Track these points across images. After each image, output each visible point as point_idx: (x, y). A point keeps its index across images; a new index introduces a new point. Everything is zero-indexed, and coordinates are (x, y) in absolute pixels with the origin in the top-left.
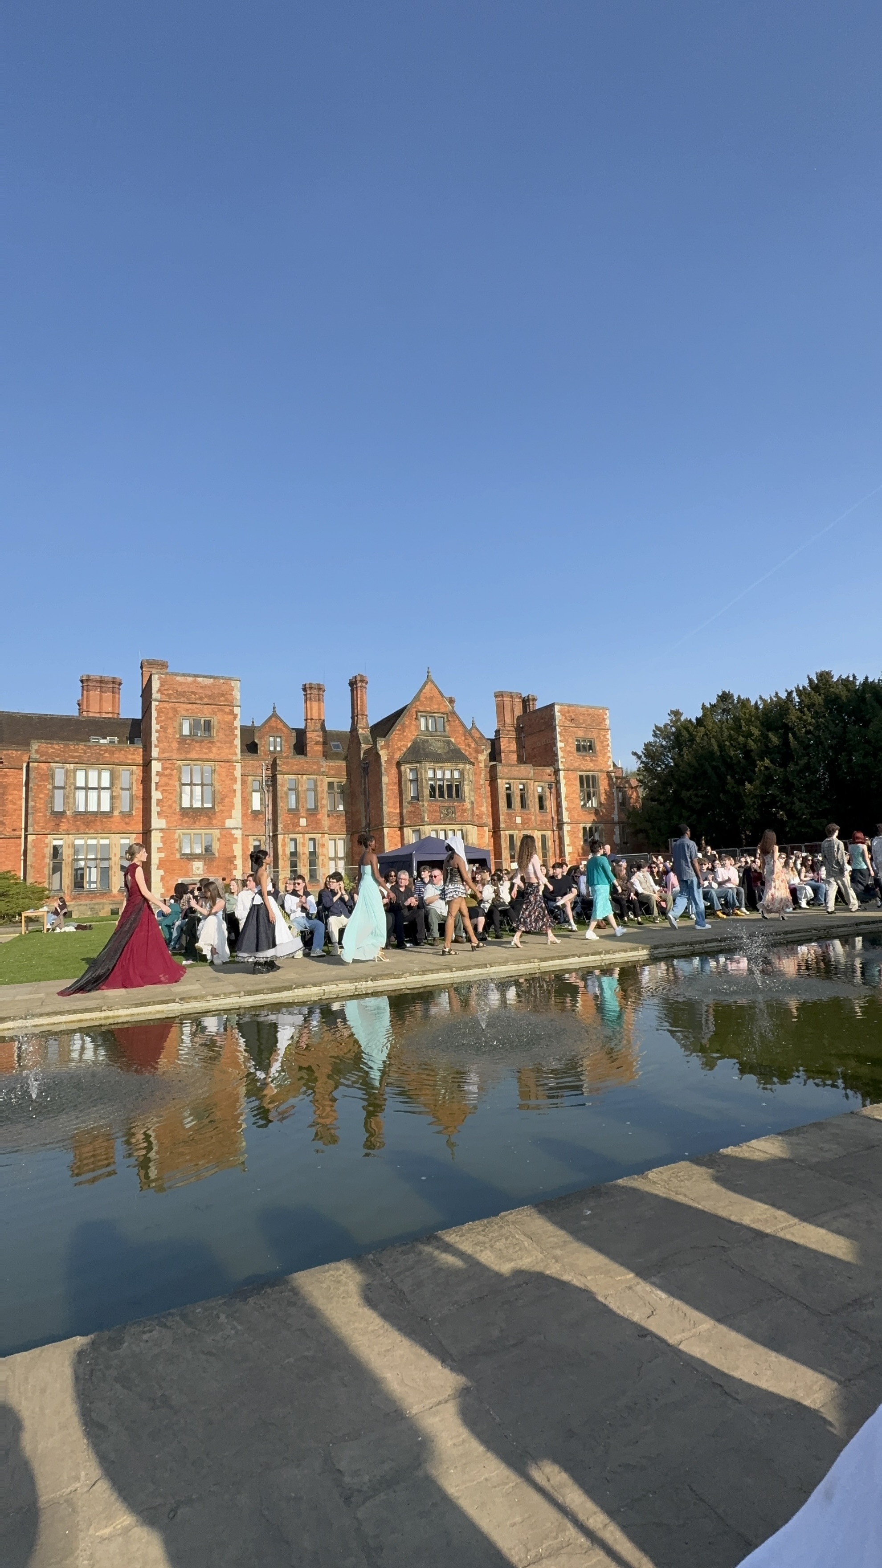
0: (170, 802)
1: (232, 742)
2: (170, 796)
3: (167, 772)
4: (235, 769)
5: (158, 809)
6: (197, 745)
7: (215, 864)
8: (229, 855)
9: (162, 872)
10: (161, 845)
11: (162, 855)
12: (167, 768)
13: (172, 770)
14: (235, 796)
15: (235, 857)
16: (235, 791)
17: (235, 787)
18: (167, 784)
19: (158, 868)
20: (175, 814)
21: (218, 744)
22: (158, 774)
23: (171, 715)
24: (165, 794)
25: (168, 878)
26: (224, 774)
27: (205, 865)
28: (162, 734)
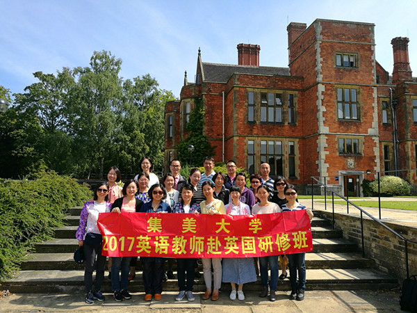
0: (331, 114)
1: (370, 72)
2: (331, 110)
3: (329, 92)
4: (373, 92)
5: (324, 119)
6: (347, 73)
7: (362, 161)
8: (371, 155)
9: (327, 165)
10: (327, 146)
11: (328, 153)
12: (329, 90)
13: (332, 91)
14: (374, 112)
15: (375, 157)
16: (373, 108)
17: (373, 105)
18: (329, 101)
19: (325, 163)
20: (335, 123)
21: (361, 73)
22: (323, 93)
23: (330, 51)
24: (328, 109)
25: (331, 170)
26: (366, 95)
27: (355, 162)
28: (325, 64)
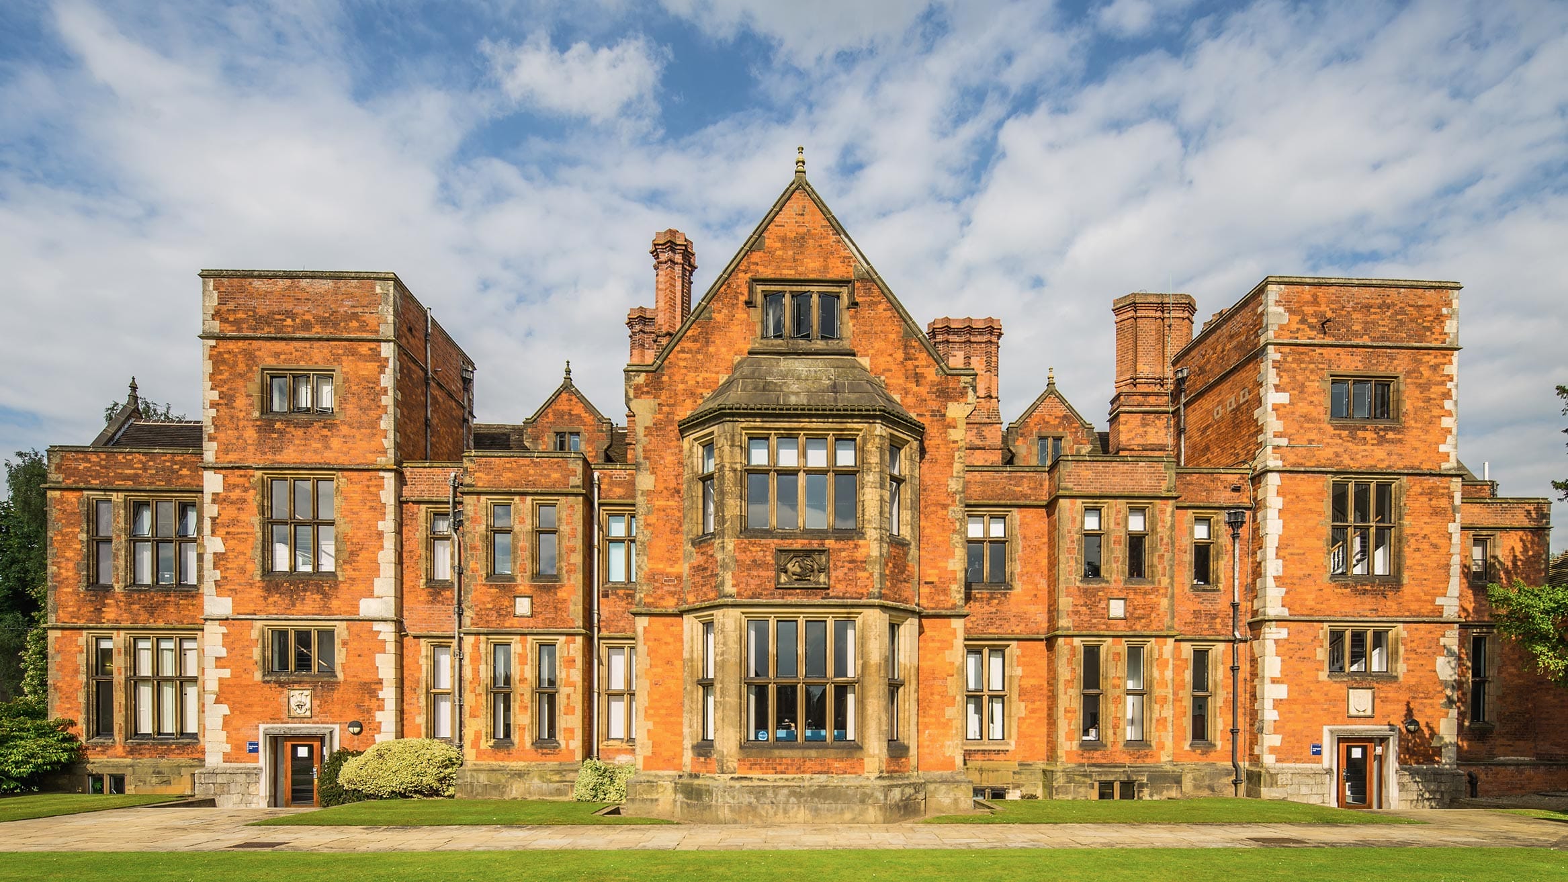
0: (241, 561)
1: (374, 425)
2: (241, 547)
3: (236, 494)
4: (381, 487)
5: (218, 575)
6: (300, 432)
7: (336, 695)
8: (367, 677)
9: (224, 709)
10: (223, 652)
11: (226, 673)
12: (235, 486)
13: (246, 490)
14: (382, 547)
15: (380, 682)
16: (380, 535)
17: (381, 526)
18: (234, 522)
19: (217, 701)
20: (251, 585)
21: (344, 430)
22: (216, 498)
23: (241, 367)
24: (232, 543)
25: (237, 723)
26: (357, 497)
27: (314, 697)
28: (224, 410)
